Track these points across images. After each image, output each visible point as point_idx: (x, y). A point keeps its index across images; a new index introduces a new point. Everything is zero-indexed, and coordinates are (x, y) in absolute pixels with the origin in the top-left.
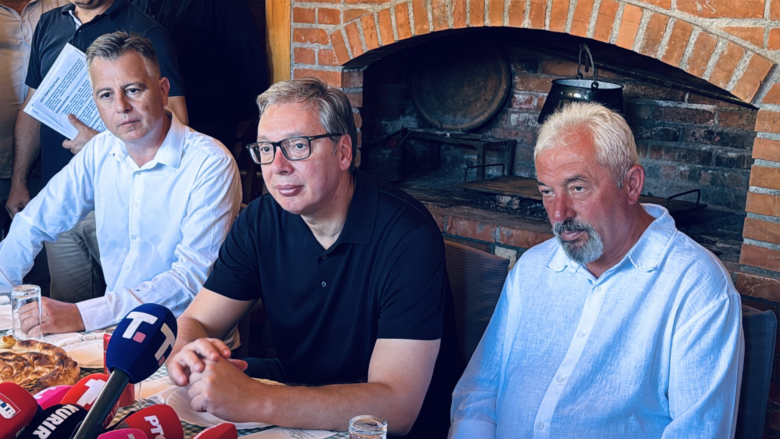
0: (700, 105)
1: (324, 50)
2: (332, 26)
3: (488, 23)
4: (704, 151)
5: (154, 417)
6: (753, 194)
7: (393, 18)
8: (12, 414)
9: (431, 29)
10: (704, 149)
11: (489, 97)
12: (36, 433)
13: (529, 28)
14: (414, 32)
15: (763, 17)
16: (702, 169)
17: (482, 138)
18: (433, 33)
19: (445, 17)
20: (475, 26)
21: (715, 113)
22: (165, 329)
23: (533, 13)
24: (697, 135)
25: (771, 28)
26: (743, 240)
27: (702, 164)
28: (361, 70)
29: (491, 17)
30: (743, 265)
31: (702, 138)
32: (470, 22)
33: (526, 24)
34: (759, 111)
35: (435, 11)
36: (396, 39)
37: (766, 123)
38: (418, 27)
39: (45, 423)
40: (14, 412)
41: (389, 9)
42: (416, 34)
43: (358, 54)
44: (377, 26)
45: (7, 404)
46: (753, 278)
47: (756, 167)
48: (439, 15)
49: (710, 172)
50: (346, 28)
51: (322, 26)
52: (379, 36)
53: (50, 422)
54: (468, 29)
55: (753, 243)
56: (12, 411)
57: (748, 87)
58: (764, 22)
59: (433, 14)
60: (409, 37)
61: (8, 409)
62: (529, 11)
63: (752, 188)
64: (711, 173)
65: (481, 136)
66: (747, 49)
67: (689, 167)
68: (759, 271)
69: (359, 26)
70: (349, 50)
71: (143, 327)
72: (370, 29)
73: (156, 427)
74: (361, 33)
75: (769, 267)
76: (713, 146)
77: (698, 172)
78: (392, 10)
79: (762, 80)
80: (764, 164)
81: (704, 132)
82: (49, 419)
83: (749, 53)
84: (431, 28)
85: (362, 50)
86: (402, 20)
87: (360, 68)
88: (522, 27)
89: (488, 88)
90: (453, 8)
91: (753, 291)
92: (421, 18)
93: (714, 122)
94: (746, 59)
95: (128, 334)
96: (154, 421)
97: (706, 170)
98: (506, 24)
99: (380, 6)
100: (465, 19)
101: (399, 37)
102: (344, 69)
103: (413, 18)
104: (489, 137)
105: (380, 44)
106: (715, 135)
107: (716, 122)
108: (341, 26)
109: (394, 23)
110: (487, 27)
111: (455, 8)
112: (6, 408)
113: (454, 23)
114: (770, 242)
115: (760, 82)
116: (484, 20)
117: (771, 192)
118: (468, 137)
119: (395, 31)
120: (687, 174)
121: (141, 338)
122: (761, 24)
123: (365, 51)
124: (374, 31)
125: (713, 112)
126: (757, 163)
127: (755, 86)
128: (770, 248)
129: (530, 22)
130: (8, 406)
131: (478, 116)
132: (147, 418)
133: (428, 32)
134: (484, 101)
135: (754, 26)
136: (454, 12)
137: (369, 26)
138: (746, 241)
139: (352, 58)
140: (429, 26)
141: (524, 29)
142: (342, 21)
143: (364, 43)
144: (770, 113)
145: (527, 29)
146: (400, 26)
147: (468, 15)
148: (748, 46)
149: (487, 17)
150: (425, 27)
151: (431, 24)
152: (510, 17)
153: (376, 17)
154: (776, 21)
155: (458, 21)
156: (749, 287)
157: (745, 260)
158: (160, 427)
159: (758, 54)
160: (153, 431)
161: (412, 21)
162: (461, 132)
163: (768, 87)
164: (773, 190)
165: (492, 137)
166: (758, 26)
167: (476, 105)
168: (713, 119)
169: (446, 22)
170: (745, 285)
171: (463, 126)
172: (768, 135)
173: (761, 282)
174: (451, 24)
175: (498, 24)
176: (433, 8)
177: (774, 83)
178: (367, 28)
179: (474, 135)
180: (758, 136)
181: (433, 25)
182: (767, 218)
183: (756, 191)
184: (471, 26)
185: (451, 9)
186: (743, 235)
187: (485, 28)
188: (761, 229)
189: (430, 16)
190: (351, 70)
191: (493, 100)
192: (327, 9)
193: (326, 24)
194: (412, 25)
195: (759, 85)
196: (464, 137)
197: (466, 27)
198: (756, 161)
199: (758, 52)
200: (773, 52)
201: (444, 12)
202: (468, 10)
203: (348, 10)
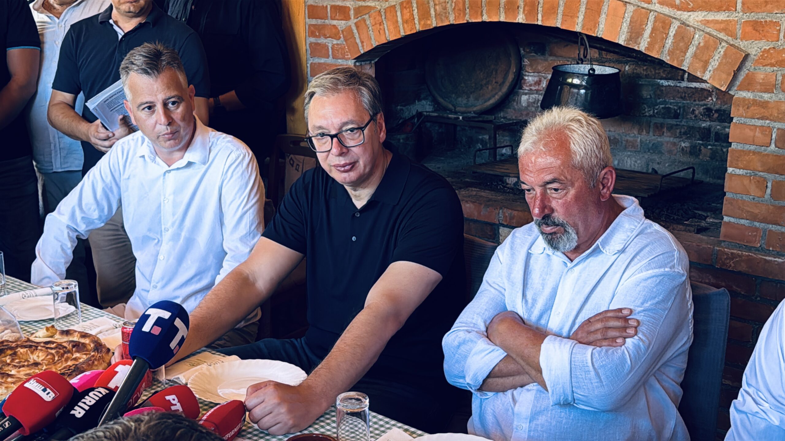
0: (699, 84)
1: (337, 44)
2: (343, 22)
3: (486, 18)
4: (704, 128)
5: (174, 397)
6: (731, 175)
7: (399, 14)
8: (52, 397)
9: (434, 25)
10: (703, 125)
11: (500, 80)
12: (72, 412)
13: (524, 22)
14: (418, 27)
15: (736, 10)
16: (702, 144)
17: (495, 119)
18: (435, 28)
19: (446, 13)
20: (474, 21)
21: (713, 91)
22: (178, 323)
23: (526, 8)
24: (697, 112)
25: (743, 20)
26: (723, 218)
27: (702, 140)
28: (373, 62)
29: (488, 13)
30: (724, 241)
31: (701, 115)
32: (469, 18)
33: (521, 19)
34: (734, 98)
35: (437, 7)
36: (403, 34)
37: (741, 109)
38: (422, 23)
39: (80, 404)
40: (54, 395)
41: (395, 5)
42: (421, 29)
43: (368, 49)
44: (384, 22)
45: (48, 389)
46: (732, 253)
47: (733, 150)
48: (441, 12)
49: (709, 147)
50: (356, 24)
51: (335, 22)
52: (387, 31)
53: (85, 403)
54: (468, 24)
55: (732, 220)
56: (52, 395)
57: (724, 76)
58: (737, 15)
59: (435, 10)
60: (415, 32)
61: (49, 393)
62: (522, 6)
63: (730, 170)
64: (710, 149)
65: (493, 117)
66: (721, 40)
67: (690, 143)
68: (738, 246)
69: (368, 22)
70: (360, 45)
71: (159, 321)
72: (378, 25)
73: (176, 405)
74: (370, 28)
75: (747, 242)
76: (712, 123)
77: (698, 148)
78: (398, 8)
79: (735, 69)
80: (740, 147)
81: (703, 109)
82: (83, 400)
83: (723, 44)
84: (434, 23)
85: (372, 45)
86: (407, 16)
87: (371, 60)
88: (517, 22)
89: (498, 72)
90: (453, 4)
91: (733, 265)
92: (425, 14)
93: (712, 100)
94: (720, 50)
95: (146, 328)
96: (174, 400)
97: (706, 146)
98: (502, 19)
99: (387, 3)
100: (465, 14)
101: (405, 32)
102: (355, 62)
103: (417, 14)
104: (501, 118)
105: (388, 39)
106: (713, 112)
107: (714, 100)
108: (352, 22)
109: (399, 19)
110: (485, 22)
111: (455, 5)
112: (47, 392)
113: (455, 17)
114: (747, 219)
115: (734, 71)
116: (482, 16)
117: (747, 173)
118: (480, 119)
119: (401, 27)
120: (688, 150)
121: (157, 331)
122: (734, 16)
123: (374, 46)
124: (382, 27)
125: (711, 90)
126: (734, 146)
127: (729, 74)
128: (747, 225)
129: (524, 18)
130: (48, 390)
131: (490, 99)
132: (168, 398)
133: (432, 27)
134: (495, 84)
135: (728, 19)
136: (454, 9)
137: (377, 22)
138: (726, 219)
139: (362, 52)
140: (432, 22)
141: (518, 23)
142: (352, 17)
143: (373, 38)
144: (744, 99)
145: (521, 24)
146: (405, 22)
147: (468, 10)
148: (723, 38)
149: (484, 12)
150: (429, 22)
151: (434, 19)
152: (505, 13)
153: (382, 13)
154: (748, 14)
155: (458, 17)
156: (728, 261)
157: (725, 236)
158: (178, 404)
159: (732, 45)
160: (173, 408)
161: (416, 17)
162: (474, 115)
163: (741, 77)
164: (749, 171)
165: (504, 118)
166: (731, 19)
167: (488, 87)
168: (711, 97)
169: (447, 18)
170: (726, 259)
171: (475, 109)
172: (743, 120)
173: (740, 256)
174: (452, 20)
175: (495, 19)
176: (435, 5)
177: (747, 72)
178: (376, 24)
179: (486, 116)
180: (734, 121)
181: (436, 20)
182: (744, 197)
183: (733, 173)
184: (470, 21)
185: (451, 5)
186: (723, 213)
187: (484, 23)
188: (739, 208)
189: (432, 12)
190: (363, 63)
191: (503, 82)
192: (338, 6)
193: (338, 20)
194: (416, 21)
195: (733, 74)
196: (476, 119)
197: (465, 22)
198: (733, 144)
199: (732, 43)
200: (746, 43)
201: (445, 8)
202: (467, 6)
203: (357, 6)
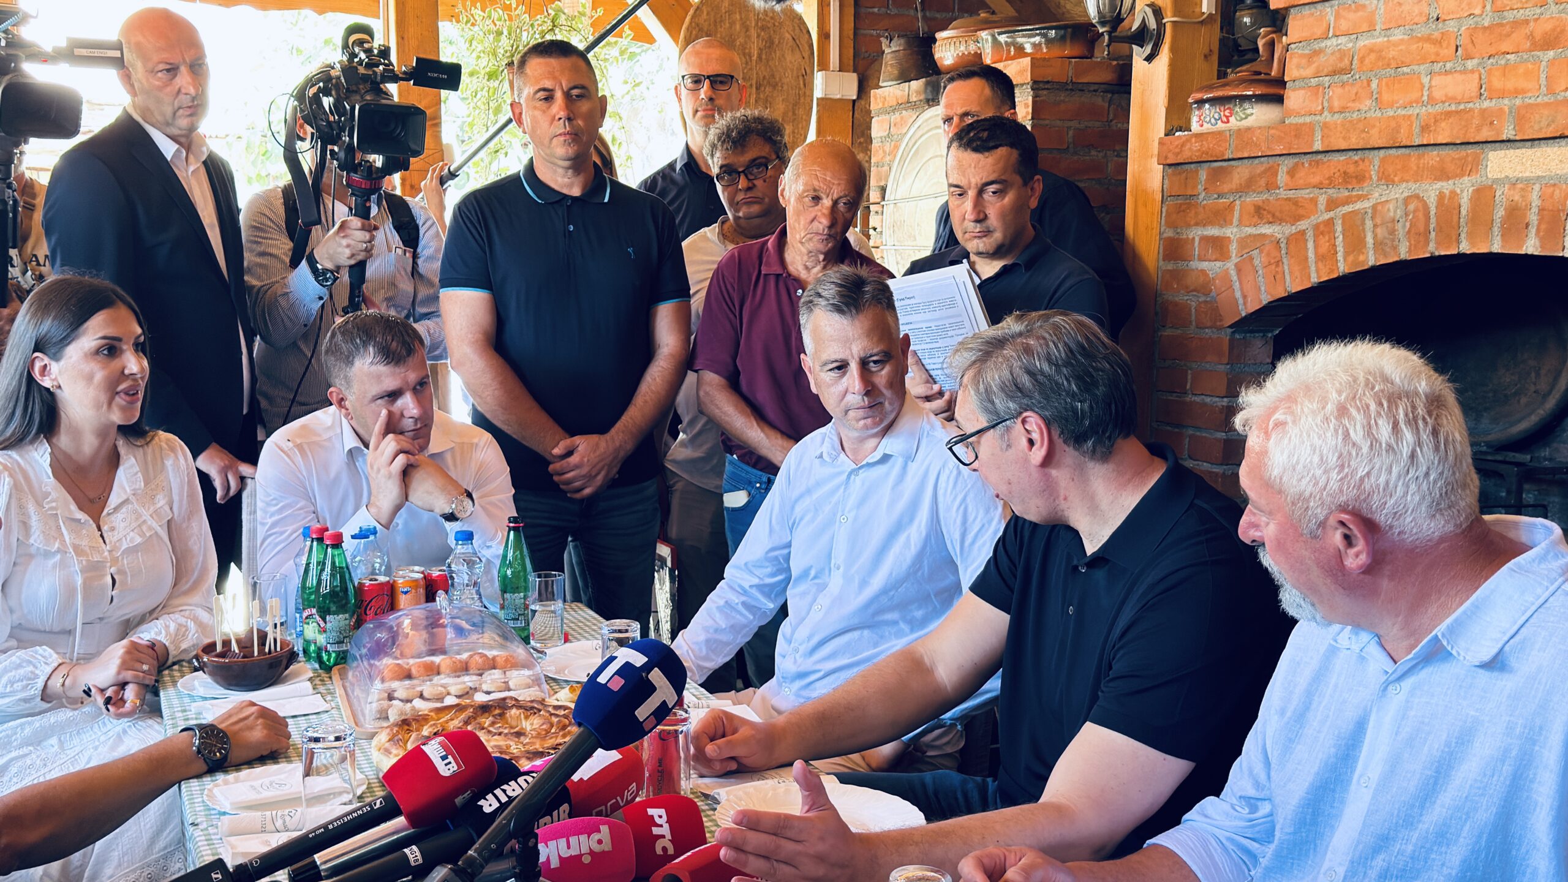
1: (1206, 302)
2: (1218, 264)
3: (1465, 248)
5: (662, 812)
7: (1310, 245)
8: (451, 771)
9: (1371, 262)
11: (1543, 386)
12: (481, 802)
13: (1536, 253)
14: (1343, 267)
18: (1373, 269)
19: (1393, 240)
20: (1443, 253)
22: (656, 676)
23: (1543, 227)
28: (1270, 335)
29: (1471, 236)
32: (1434, 248)
33: (1531, 247)
35: (1379, 230)
36: (1315, 279)
38: (1351, 258)
39: (498, 792)
40: (456, 768)
41: (1304, 230)
42: (1347, 271)
43: (1252, 307)
44: (1285, 260)
45: (450, 757)
48: (1385, 238)
50: (1236, 265)
51: (1204, 265)
52: (1288, 277)
53: (504, 791)
54: (1433, 259)
56: (454, 767)
59: (1375, 237)
60: (1335, 276)
61: (450, 763)
62: (1536, 223)
69: (1256, 262)
70: (1241, 301)
71: (627, 670)
72: (1273, 267)
73: (661, 826)
74: (1260, 272)
78: (1310, 234)
82: (505, 787)
84: (1371, 259)
85: (1261, 301)
86: (1324, 247)
87: (1265, 332)
88: (1523, 253)
90: (1408, 224)
92: (1356, 243)
96: (660, 817)
98: (1497, 247)
99: (1294, 227)
100: (1427, 242)
101: (1319, 277)
102: (1233, 333)
103: (1341, 245)
104: (1545, 459)
105: (1289, 289)
108: (1232, 263)
109: (1311, 254)
110: (1464, 255)
111: (1411, 225)
112: (446, 761)
113: (1410, 249)
116: (1459, 242)
119: (1313, 268)
121: (617, 684)
123: (1265, 302)
124: (1279, 269)
129: (1538, 244)
130: (450, 758)
132: (651, 811)
133: (1366, 267)
134: (1534, 395)
136: (1409, 232)
137: (1272, 261)
139: (1244, 314)
140: (1368, 257)
141: (1526, 255)
142: (1234, 255)
143: (1263, 289)
145: (1532, 256)
146: (1320, 258)
147: (1433, 234)
149: (1463, 236)
150: (1362, 258)
151: (1371, 253)
152: (1502, 235)
153: (1282, 245)
155: (1415, 246)
158: (666, 826)
161: (1340, 249)
162: (1484, 449)
165: (1550, 460)
167: (1519, 401)
169: (1395, 248)
171: (1490, 438)
174: (1404, 252)
175: (1482, 249)
176: (1375, 226)
178: (1270, 264)
179: (1511, 454)
181: (1375, 253)
184: (1437, 254)
185: (1404, 226)
187: (1460, 256)
189: (1370, 240)
190: (1248, 335)
191: (1550, 392)
192: (1212, 237)
193: (1210, 261)
194: (1340, 256)
196: (1489, 458)
197: (1428, 255)
201: (1392, 232)
202: (1432, 227)
203: (1243, 235)
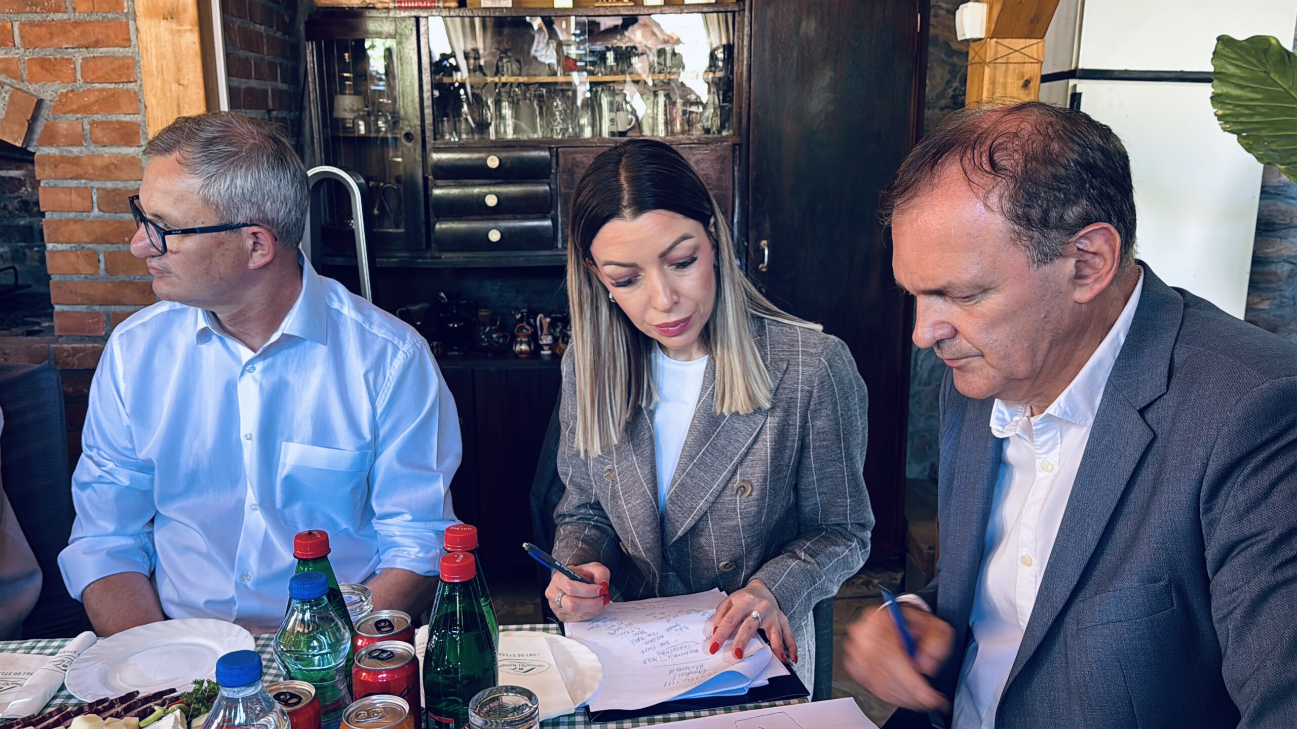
0: (5, 171)
4: (24, 226)
6: (53, 252)
10: (22, 222)
15: (15, 45)
16: (26, 247)
21: (25, 180)
24: (10, 208)
25: (26, 58)
26: (53, 308)
27: (24, 241)
30: (60, 336)
31: (17, 210)
34: (36, 155)
37: (47, 168)
46: (73, 348)
47: (49, 221)
49: (36, 249)
55: (66, 308)
57: (15, 128)
58: (17, 51)
63: (50, 246)
64: (37, 251)
66: (3, 84)
67: (9, 247)
68: (79, 338)
75: (90, 332)
76: (33, 219)
79: (29, 118)
80: (56, 216)
81: (18, 203)
83: (7, 88)
91: (77, 363)
93: (27, 190)
94: (4, 94)
106: (32, 205)
107: (30, 190)
114: (84, 304)
115: (28, 121)
117: (71, 248)
122: (13, 54)
125: (23, 178)
126: (48, 215)
127: (22, 125)
128: (85, 311)
135: (6, 56)
138: (57, 308)
144: (48, 156)
148: (5, 81)
154: (31, 50)
156: (70, 359)
157: (61, 330)
159: (18, 89)
163: (39, 128)
164: (73, 245)
166: (11, 56)
168: (25, 186)
170: (67, 357)
172: (52, 183)
173: (83, 350)
177: (45, 121)
180: (42, 184)
182: (74, 277)
183: (55, 249)
186: (53, 302)
188: (71, 292)
195: (27, 124)
198: (46, 213)
199: (18, 87)
200: (37, 87)
